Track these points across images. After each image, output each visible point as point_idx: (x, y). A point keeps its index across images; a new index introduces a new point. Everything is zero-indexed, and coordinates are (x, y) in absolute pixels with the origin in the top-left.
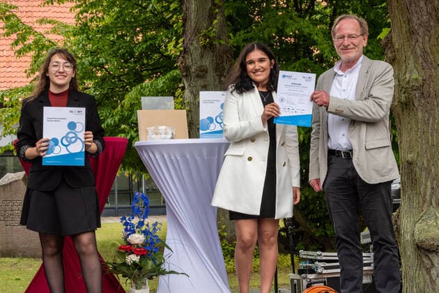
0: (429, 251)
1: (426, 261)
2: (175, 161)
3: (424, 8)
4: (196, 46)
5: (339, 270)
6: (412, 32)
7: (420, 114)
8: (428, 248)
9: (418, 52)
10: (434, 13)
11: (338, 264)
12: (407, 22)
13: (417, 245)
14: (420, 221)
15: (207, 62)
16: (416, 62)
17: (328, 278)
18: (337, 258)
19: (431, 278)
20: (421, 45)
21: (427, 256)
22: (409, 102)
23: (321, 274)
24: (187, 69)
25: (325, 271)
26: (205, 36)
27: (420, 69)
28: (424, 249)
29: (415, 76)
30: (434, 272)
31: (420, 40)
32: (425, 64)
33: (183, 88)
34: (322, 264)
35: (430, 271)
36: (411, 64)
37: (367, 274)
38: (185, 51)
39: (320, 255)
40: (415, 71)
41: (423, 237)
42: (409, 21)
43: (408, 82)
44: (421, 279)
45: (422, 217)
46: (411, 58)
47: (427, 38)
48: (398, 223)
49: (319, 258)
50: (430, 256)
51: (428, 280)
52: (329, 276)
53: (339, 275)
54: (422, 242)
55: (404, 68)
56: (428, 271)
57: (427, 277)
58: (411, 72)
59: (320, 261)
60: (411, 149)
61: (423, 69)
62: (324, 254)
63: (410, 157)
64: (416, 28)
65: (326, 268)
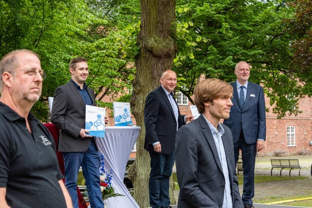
6: (153, 78)
12: (151, 73)
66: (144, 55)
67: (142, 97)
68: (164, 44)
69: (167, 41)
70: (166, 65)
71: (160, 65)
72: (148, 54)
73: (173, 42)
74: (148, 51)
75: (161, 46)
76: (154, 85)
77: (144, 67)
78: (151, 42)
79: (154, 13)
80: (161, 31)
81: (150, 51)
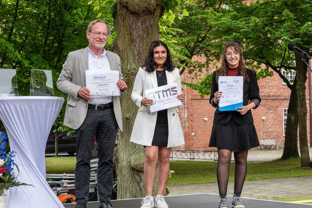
0: (140, 171)
1: (137, 177)
2: (24, 110)
3: (141, 27)
5: (74, 185)
6: (132, 41)
8: (140, 169)
9: (136, 53)
10: (146, 30)
11: (74, 181)
12: (129, 34)
13: (133, 168)
14: (135, 154)
16: (134, 59)
17: (69, 190)
18: (74, 177)
19: (140, 188)
20: (137, 49)
21: (138, 174)
22: (129, 82)
23: (66, 187)
25: (68, 186)
28: (137, 170)
29: (133, 67)
30: (142, 184)
31: (137, 46)
32: (139, 60)
34: (66, 181)
35: (139, 183)
36: (131, 60)
37: (92, 187)
39: (65, 176)
40: (134, 64)
41: (137, 163)
42: (131, 34)
43: (129, 71)
44: (134, 188)
45: (135, 151)
46: (131, 56)
47: (141, 45)
48: (117, 155)
49: (65, 177)
50: (140, 174)
51: (138, 189)
52: (70, 188)
53: (74, 188)
54: (137, 166)
55: (126, 62)
56: (138, 183)
57: (138, 187)
58: (131, 65)
59: (65, 179)
61: (139, 63)
62: (68, 175)
63: (128, 115)
64: (135, 38)
65: (69, 183)
66: (120, 12)
70: (148, 24)
71: (139, 24)
72: (125, 11)
74: (124, 6)
76: (134, 49)
77: (122, 28)
81: (126, 6)
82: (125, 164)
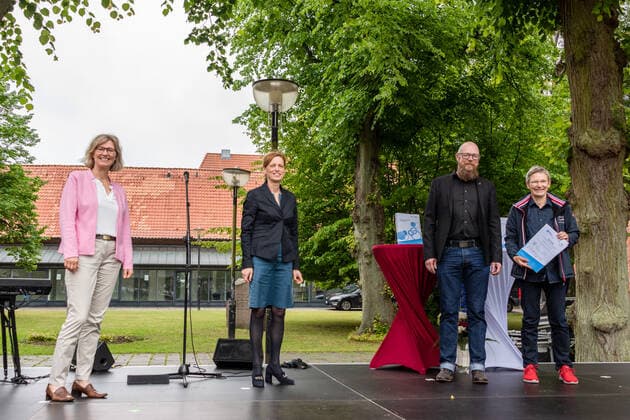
0: (605, 332)
1: (601, 339)
3: (602, 172)
4: (363, 205)
6: (592, 187)
7: (596, 241)
8: (604, 330)
9: (596, 200)
10: (608, 175)
12: (588, 180)
13: (595, 328)
14: (597, 312)
15: (370, 214)
16: (594, 206)
19: (605, 351)
20: (598, 196)
21: (601, 335)
22: (588, 232)
24: (358, 218)
26: (370, 199)
27: (597, 210)
28: (600, 331)
29: (594, 215)
30: (606, 347)
31: (598, 192)
32: (601, 208)
33: (353, 230)
36: (591, 208)
38: (357, 207)
40: (594, 212)
41: (600, 323)
42: (590, 180)
43: (588, 220)
44: (597, 351)
45: (598, 309)
46: (591, 204)
50: (605, 335)
54: (600, 326)
55: (585, 210)
56: (603, 346)
57: (601, 350)
58: (591, 213)
60: (588, 264)
61: (600, 211)
63: (587, 269)
64: (595, 184)
66: (577, 156)
67: (578, 214)
68: (603, 139)
69: (608, 134)
70: (610, 168)
71: (600, 168)
72: (582, 155)
73: (618, 135)
74: (581, 150)
75: (598, 143)
76: (594, 196)
77: (579, 173)
78: (585, 139)
79: (586, 99)
80: (599, 123)
81: (584, 150)
82: (585, 322)
